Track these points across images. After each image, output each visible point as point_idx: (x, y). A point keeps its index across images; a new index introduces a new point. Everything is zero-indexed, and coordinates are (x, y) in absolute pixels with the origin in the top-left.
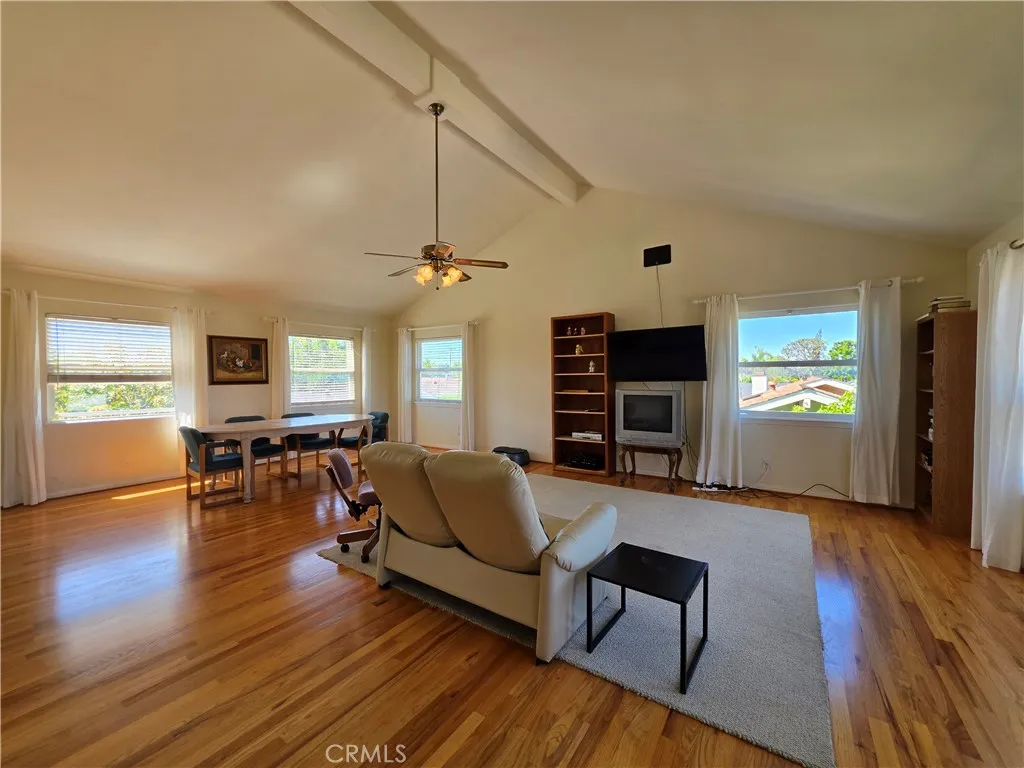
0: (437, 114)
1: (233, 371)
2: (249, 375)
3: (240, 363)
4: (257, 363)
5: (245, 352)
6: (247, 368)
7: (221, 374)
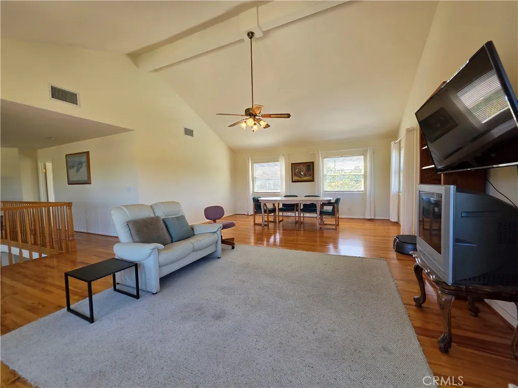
0: (251, 38)
1: (300, 177)
2: (306, 178)
3: (302, 173)
4: (309, 173)
5: (304, 168)
6: (305, 175)
7: (295, 178)
